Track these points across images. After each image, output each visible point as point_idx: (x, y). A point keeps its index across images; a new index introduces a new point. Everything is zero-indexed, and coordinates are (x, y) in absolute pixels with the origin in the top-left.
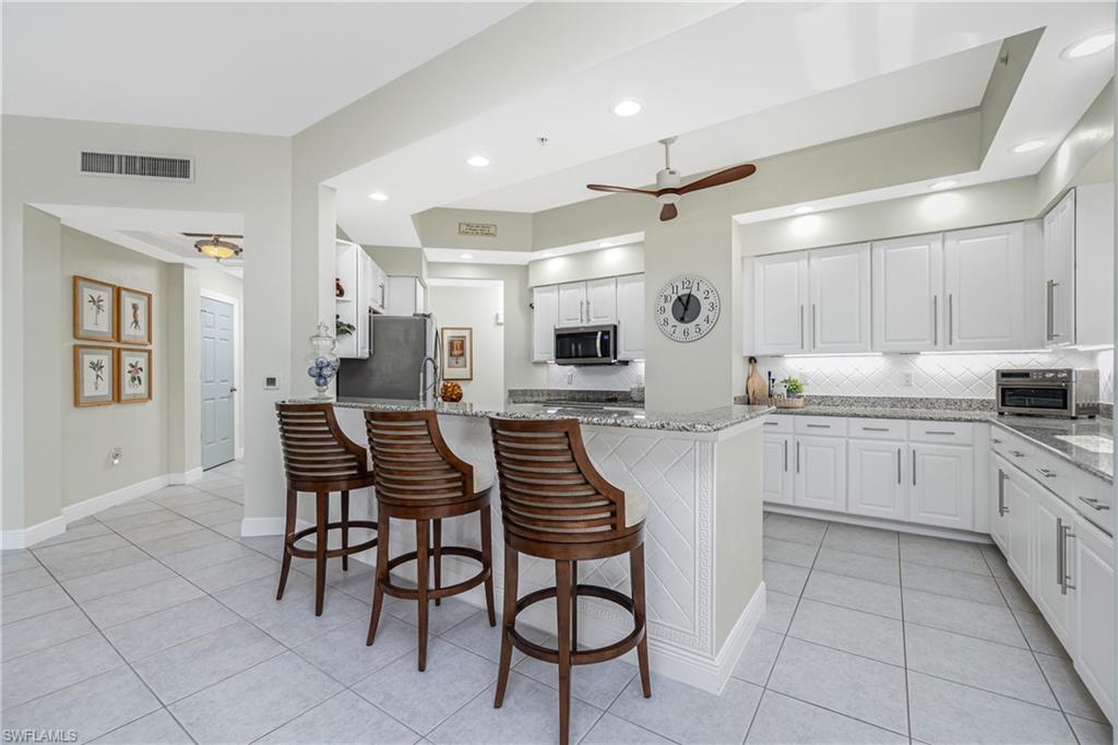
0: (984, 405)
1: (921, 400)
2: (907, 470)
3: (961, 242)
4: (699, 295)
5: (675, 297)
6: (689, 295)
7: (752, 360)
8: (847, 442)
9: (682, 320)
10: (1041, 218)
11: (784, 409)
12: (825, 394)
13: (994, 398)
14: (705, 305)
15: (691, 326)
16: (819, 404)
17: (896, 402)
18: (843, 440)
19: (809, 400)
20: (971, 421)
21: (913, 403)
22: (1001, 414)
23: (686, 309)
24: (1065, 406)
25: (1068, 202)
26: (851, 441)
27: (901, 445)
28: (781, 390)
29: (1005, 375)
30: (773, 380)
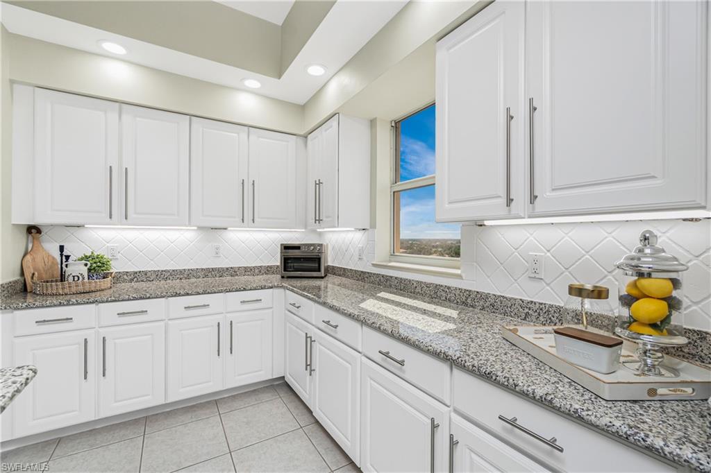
0: (269, 270)
1: (227, 269)
2: (225, 340)
7: (33, 230)
10: (305, 137)
11: (86, 296)
12: (137, 270)
13: (279, 264)
16: (131, 280)
17: (208, 272)
18: (162, 323)
19: (118, 278)
20: (272, 288)
21: (221, 272)
22: (283, 277)
24: (319, 270)
25: (334, 122)
26: (170, 322)
27: (219, 318)
28: (77, 269)
29: (286, 248)
30: (67, 257)
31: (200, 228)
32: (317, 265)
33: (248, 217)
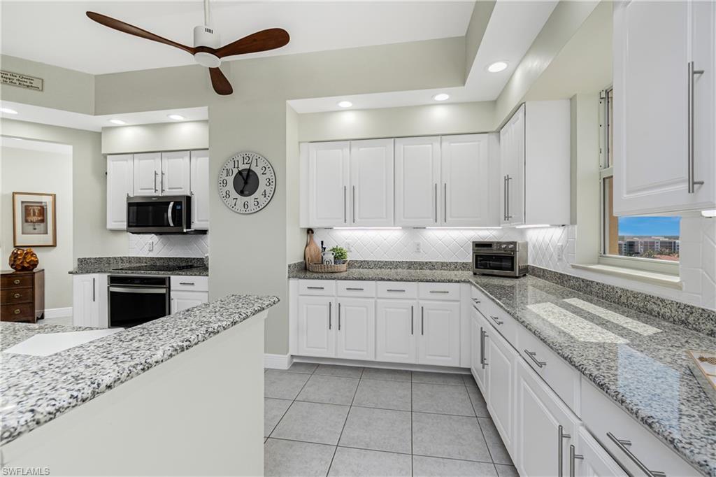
0: (464, 266)
1: (427, 263)
2: (417, 322)
3: (452, 144)
4: (258, 171)
5: (236, 171)
6: (249, 170)
7: (310, 231)
8: (376, 302)
9: (242, 193)
10: (498, 132)
11: (331, 274)
12: (362, 259)
13: (471, 261)
14: (262, 180)
15: (250, 199)
16: (359, 267)
17: (410, 265)
18: (373, 300)
19: (351, 265)
20: (459, 282)
21: (421, 265)
22: (475, 274)
23: (246, 183)
24: (512, 269)
25: (520, 114)
26: (378, 300)
27: (413, 303)
28: (329, 257)
29: (478, 245)
30: (325, 248)
31: (405, 228)
32: (510, 264)
33: (441, 216)
